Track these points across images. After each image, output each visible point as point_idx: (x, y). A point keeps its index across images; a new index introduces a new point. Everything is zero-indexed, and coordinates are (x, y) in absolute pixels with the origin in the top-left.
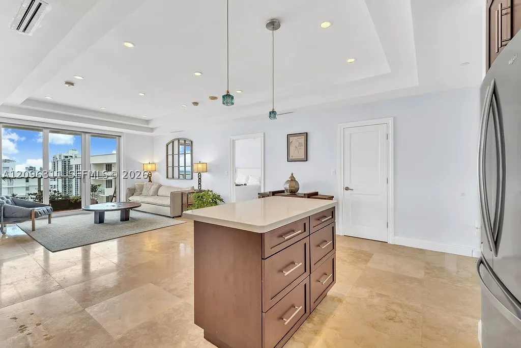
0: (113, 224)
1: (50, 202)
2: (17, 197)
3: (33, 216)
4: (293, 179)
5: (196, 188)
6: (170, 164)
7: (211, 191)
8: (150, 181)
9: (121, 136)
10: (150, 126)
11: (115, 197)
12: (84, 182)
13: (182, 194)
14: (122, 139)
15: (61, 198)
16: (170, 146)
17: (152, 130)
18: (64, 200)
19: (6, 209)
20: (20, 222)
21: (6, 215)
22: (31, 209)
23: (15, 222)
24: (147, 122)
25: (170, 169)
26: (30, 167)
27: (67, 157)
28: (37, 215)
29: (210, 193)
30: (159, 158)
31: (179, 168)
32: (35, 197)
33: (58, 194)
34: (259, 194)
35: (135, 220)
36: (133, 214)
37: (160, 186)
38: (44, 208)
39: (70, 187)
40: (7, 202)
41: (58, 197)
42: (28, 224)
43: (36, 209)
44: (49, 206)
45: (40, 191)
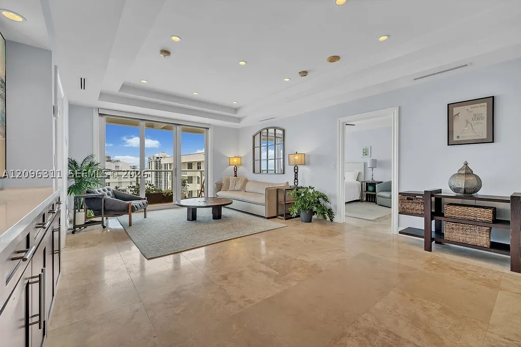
0: (205, 222)
1: (146, 195)
2: (119, 190)
3: (130, 210)
4: (467, 171)
5: (292, 184)
6: (257, 157)
7: (313, 188)
8: (236, 176)
9: (208, 128)
10: (238, 115)
11: (204, 192)
12: (176, 175)
13: (278, 190)
14: (210, 131)
15: (154, 192)
16: (258, 137)
17: (239, 120)
18: (158, 194)
19: (107, 202)
20: (119, 215)
21: (107, 208)
22: (128, 202)
23: (114, 216)
24: (236, 110)
25: (257, 163)
26: (133, 166)
27: (158, 158)
28: (134, 209)
29: (311, 191)
30: (245, 151)
31: (267, 161)
32: (133, 189)
33: (153, 187)
34: (400, 194)
35: (228, 218)
36: (225, 211)
37: (246, 181)
38: (140, 202)
39: (161, 182)
40: (109, 194)
41: (152, 190)
42: (125, 218)
43: (134, 203)
44: (145, 199)
45: (137, 184)
